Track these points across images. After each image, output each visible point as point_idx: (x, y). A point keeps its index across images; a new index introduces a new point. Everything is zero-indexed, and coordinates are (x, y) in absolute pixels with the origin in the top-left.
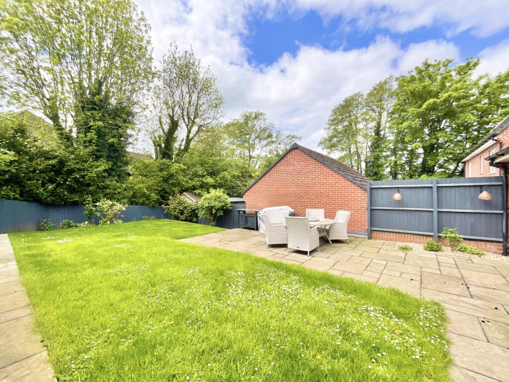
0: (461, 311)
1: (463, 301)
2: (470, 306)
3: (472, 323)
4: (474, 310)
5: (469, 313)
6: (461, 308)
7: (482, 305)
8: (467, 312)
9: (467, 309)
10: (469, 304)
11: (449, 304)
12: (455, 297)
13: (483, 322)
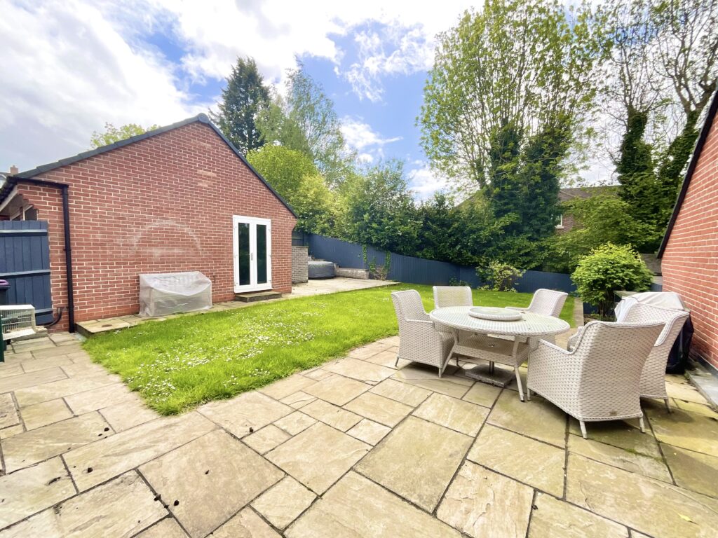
0: (140, 428)
1: (147, 448)
2: (132, 445)
3: (118, 420)
4: (124, 443)
5: (128, 432)
6: (142, 433)
7: (114, 464)
8: (131, 431)
9: (134, 436)
10: (136, 449)
11: (161, 428)
12: (162, 447)
13: (107, 430)
